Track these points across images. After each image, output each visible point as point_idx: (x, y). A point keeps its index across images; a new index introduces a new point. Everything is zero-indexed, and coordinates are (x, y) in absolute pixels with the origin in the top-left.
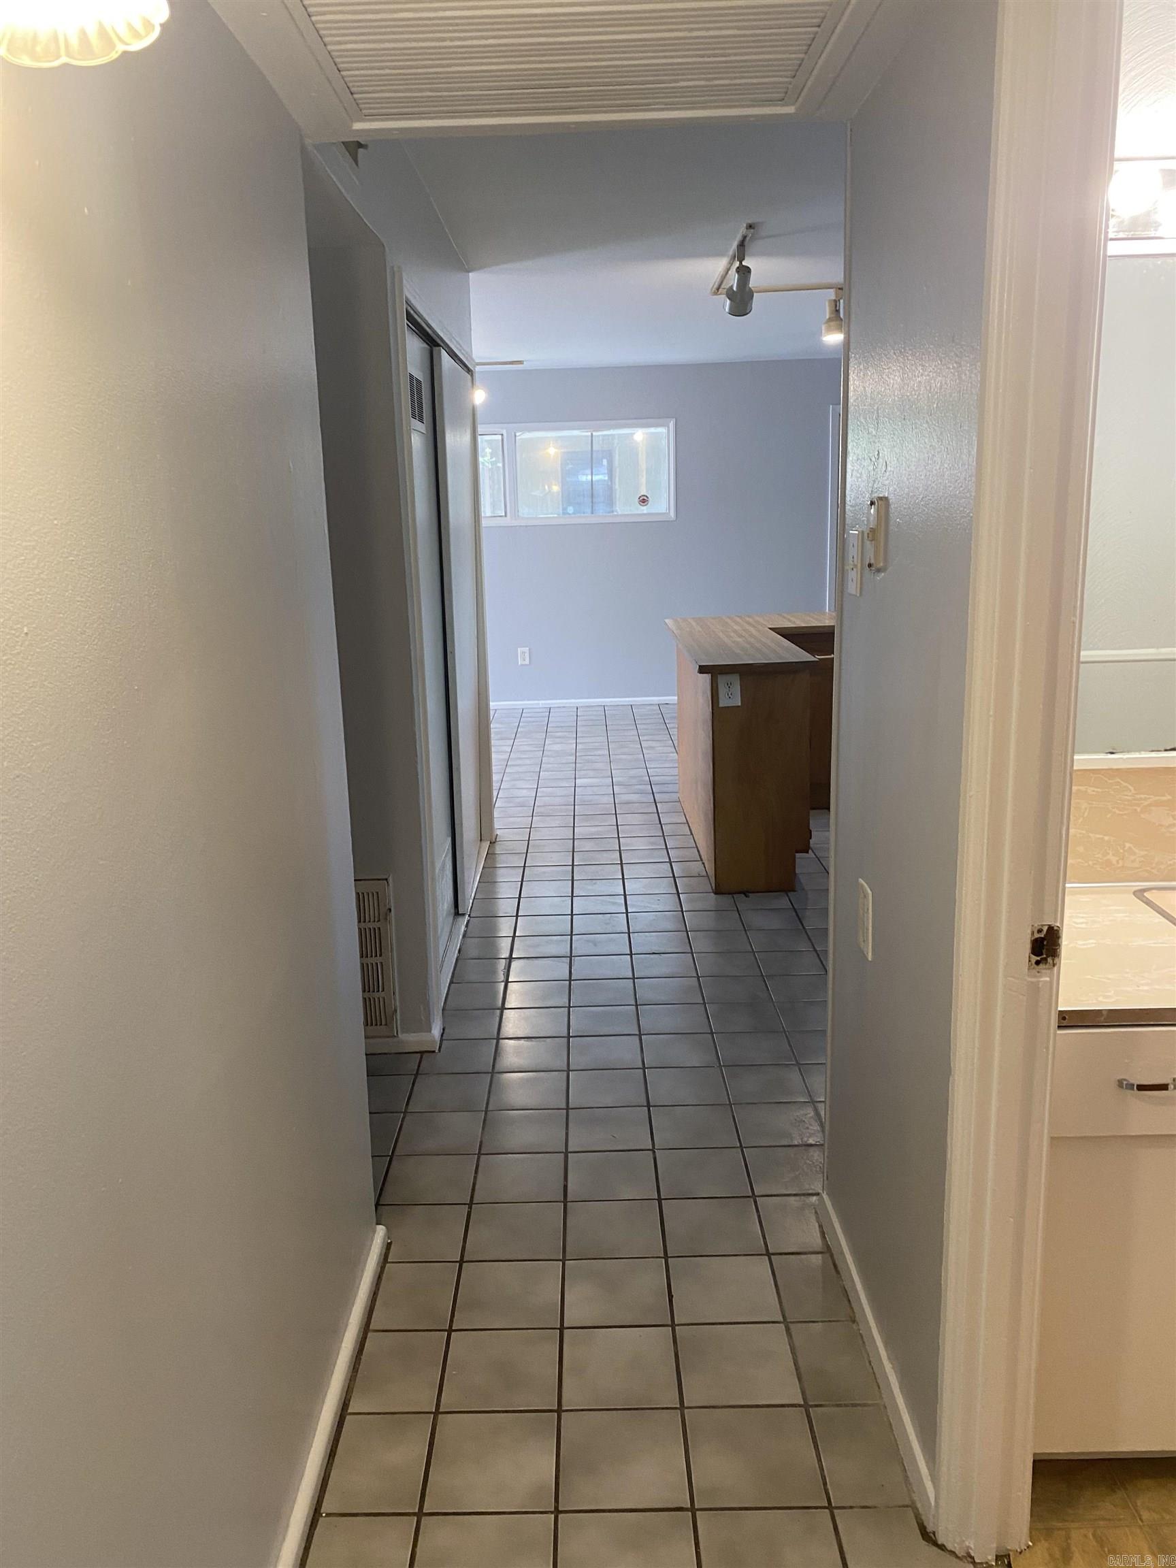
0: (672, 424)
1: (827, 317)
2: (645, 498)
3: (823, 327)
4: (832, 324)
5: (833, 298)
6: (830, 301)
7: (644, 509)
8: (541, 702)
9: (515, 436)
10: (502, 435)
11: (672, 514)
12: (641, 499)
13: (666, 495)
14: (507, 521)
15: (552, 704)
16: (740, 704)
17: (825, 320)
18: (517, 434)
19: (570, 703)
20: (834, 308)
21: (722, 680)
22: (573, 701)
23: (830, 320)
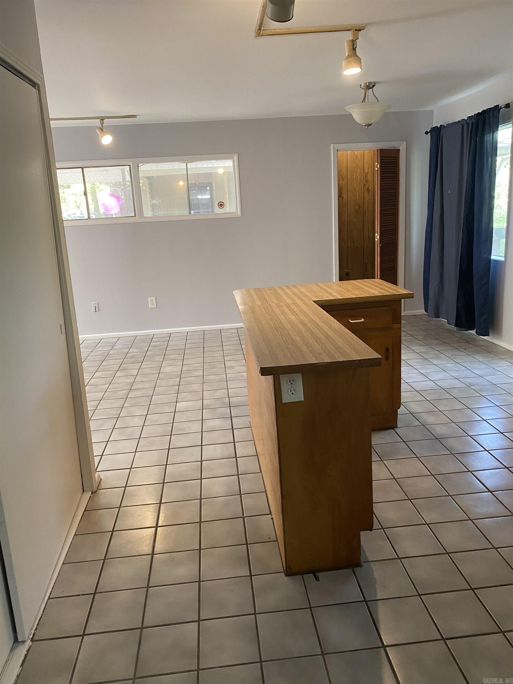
0: (236, 157)
1: (347, 54)
2: (222, 204)
3: (344, 63)
4: (350, 59)
5: (351, 38)
6: (348, 41)
7: (222, 211)
8: (165, 330)
9: (138, 166)
10: (130, 165)
11: (239, 213)
12: (219, 204)
13: (235, 201)
14: (137, 220)
15: (172, 331)
16: (303, 400)
17: (345, 58)
18: (140, 165)
19: (183, 330)
20: (351, 47)
21: (284, 379)
22: (185, 328)
23: (349, 56)
